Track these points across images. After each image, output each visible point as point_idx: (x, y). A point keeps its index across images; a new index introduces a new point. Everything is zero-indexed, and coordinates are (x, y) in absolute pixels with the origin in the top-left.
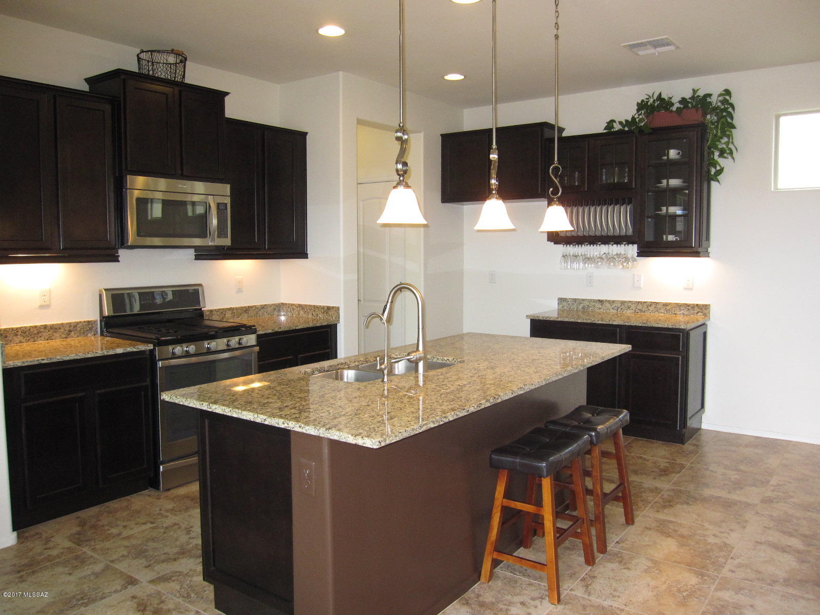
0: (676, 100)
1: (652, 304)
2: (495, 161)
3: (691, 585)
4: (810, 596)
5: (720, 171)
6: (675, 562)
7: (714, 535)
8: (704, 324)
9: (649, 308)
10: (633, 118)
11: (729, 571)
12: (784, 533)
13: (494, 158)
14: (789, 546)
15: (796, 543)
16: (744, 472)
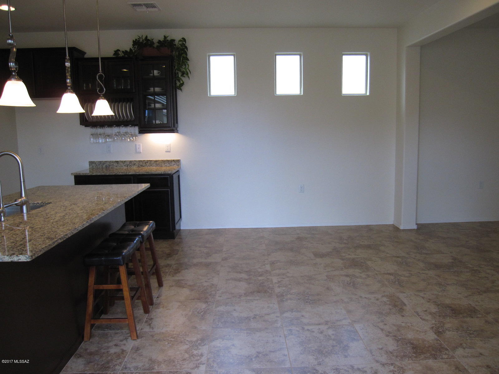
0: (155, 41)
1: (148, 161)
2: (68, 67)
3: (203, 308)
4: (258, 298)
5: (182, 84)
6: (191, 299)
7: (205, 281)
8: (178, 171)
9: (147, 164)
10: (131, 49)
11: (219, 296)
12: (237, 272)
13: (68, 65)
14: (242, 278)
15: (244, 276)
16: (210, 247)
